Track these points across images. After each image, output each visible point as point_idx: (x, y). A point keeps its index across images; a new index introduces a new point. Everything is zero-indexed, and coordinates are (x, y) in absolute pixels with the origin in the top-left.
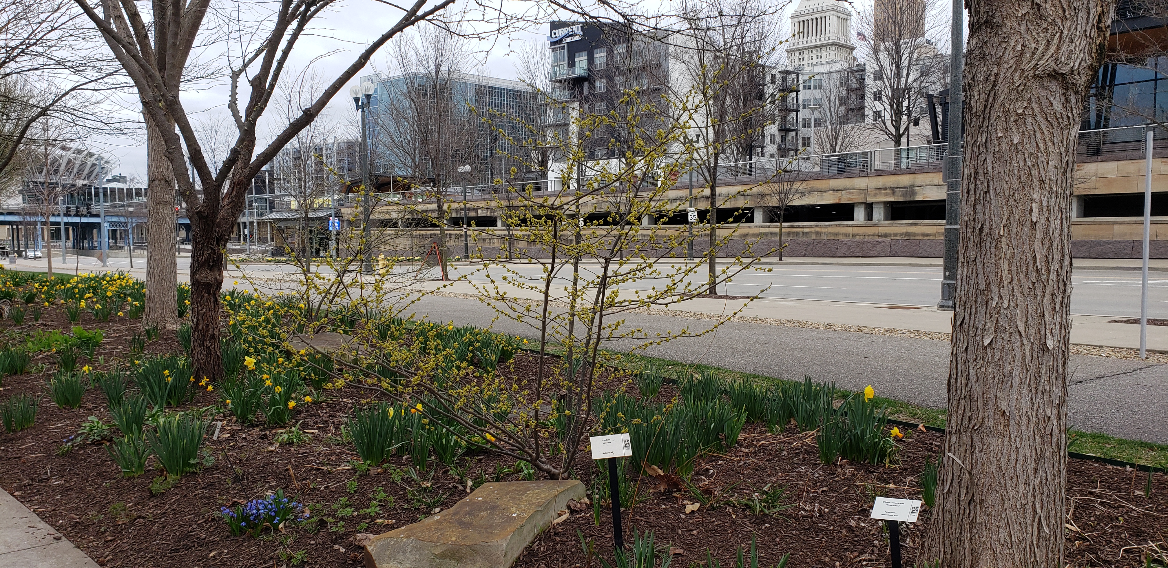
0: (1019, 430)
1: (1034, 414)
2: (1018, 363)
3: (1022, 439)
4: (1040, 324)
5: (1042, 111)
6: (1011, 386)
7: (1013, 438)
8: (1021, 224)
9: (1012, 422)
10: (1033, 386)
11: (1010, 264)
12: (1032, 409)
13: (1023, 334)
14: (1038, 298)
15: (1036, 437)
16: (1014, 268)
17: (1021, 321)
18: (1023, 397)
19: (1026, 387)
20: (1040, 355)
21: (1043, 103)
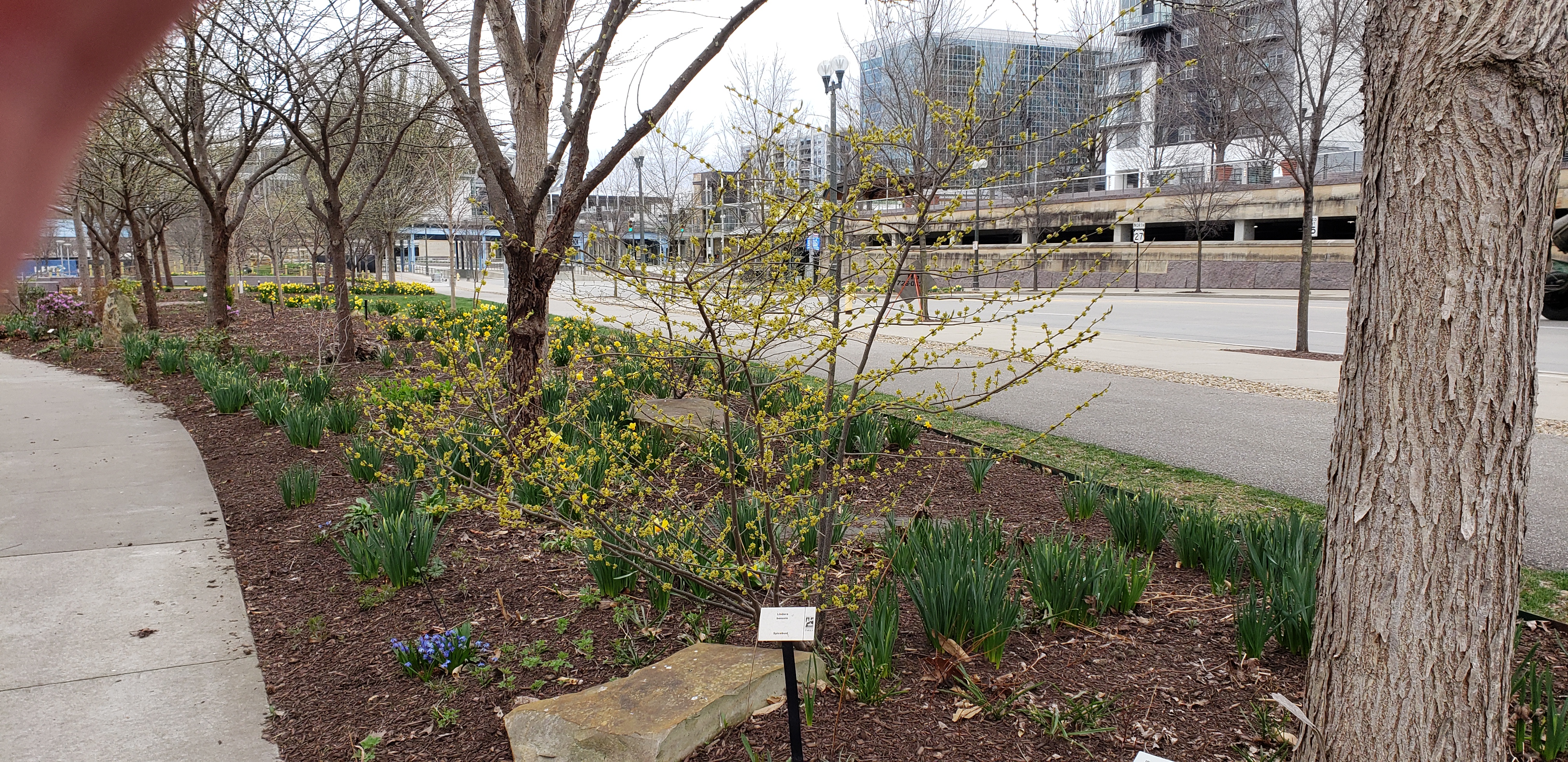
0: (1405, 667)
1: (1435, 644)
2: (1408, 558)
3: (1409, 684)
4: (1452, 493)
5: (1471, 127)
6: (1395, 594)
7: (1393, 681)
8: (1424, 323)
9: (1393, 656)
10: (1434, 596)
11: (1402, 389)
12: (1432, 637)
13: (1420, 509)
14: (1451, 449)
15: (1437, 683)
16: (1409, 397)
17: (1417, 486)
18: (1415, 614)
19: (1421, 598)
20: (1450, 546)
21: (1474, 113)
